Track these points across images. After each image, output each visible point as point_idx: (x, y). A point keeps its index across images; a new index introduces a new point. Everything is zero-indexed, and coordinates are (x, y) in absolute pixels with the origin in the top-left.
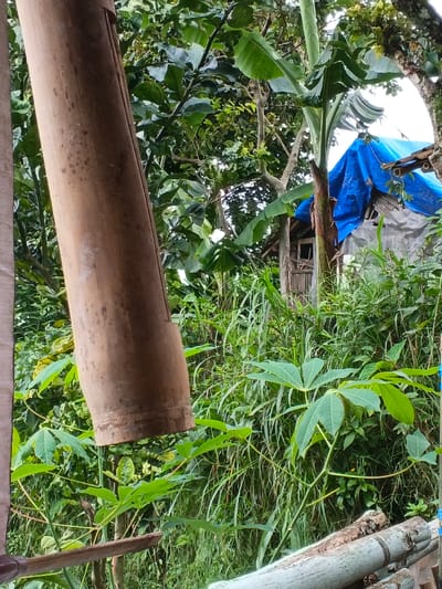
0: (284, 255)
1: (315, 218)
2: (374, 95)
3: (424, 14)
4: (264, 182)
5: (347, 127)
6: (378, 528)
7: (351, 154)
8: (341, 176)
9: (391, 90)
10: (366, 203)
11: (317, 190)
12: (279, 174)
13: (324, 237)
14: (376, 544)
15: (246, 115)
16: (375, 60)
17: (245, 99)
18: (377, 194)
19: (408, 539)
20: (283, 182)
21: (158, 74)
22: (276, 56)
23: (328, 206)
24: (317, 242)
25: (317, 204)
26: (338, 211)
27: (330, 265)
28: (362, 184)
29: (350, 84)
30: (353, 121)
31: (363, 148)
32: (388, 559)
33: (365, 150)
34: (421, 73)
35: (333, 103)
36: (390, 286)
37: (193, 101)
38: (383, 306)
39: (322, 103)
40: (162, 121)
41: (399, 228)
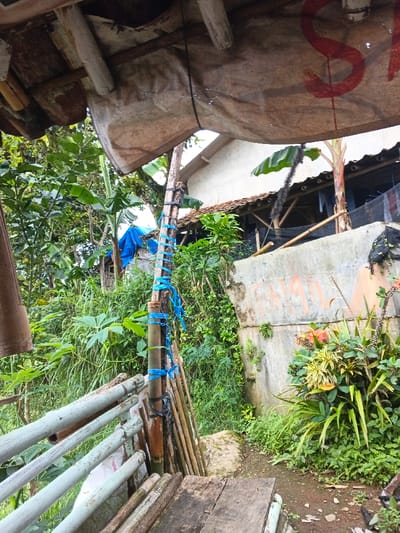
0: (102, 271)
1: (113, 257)
2: (135, 210)
3: (150, 181)
4: (94, 243)
5: (125, 222)
6: (124, 380)
7: (128, 233)
8: (125, 241)
9: (142, 209)
10: (134, 251)
11: (114, 246)
12: (99, 240)
13: (117, 263)
14: (121, 387)
15: (85, 217)
16: (133, 198)
17: (84, 211)
18: (139, 247)
19: (135, 383)
20: (101, 243)
21: (39, 201)
22: (94, 195)
23: (119, 253)
24: (115, 266)
25: (114, 252)
26: (124, 254)
27: (121, 275)
28: (133, 244)
29: (125, 207)
30: (126, 220)
31: (133, 230)
32: (126, 392)
33: (133, 232)
34: (150, 203)
35: (118, 214)
36: (140, 283)
37: (54, 212)
38: (138, 290)
39: (113, 212)
40: (40, 220)
41: (147, 260)
